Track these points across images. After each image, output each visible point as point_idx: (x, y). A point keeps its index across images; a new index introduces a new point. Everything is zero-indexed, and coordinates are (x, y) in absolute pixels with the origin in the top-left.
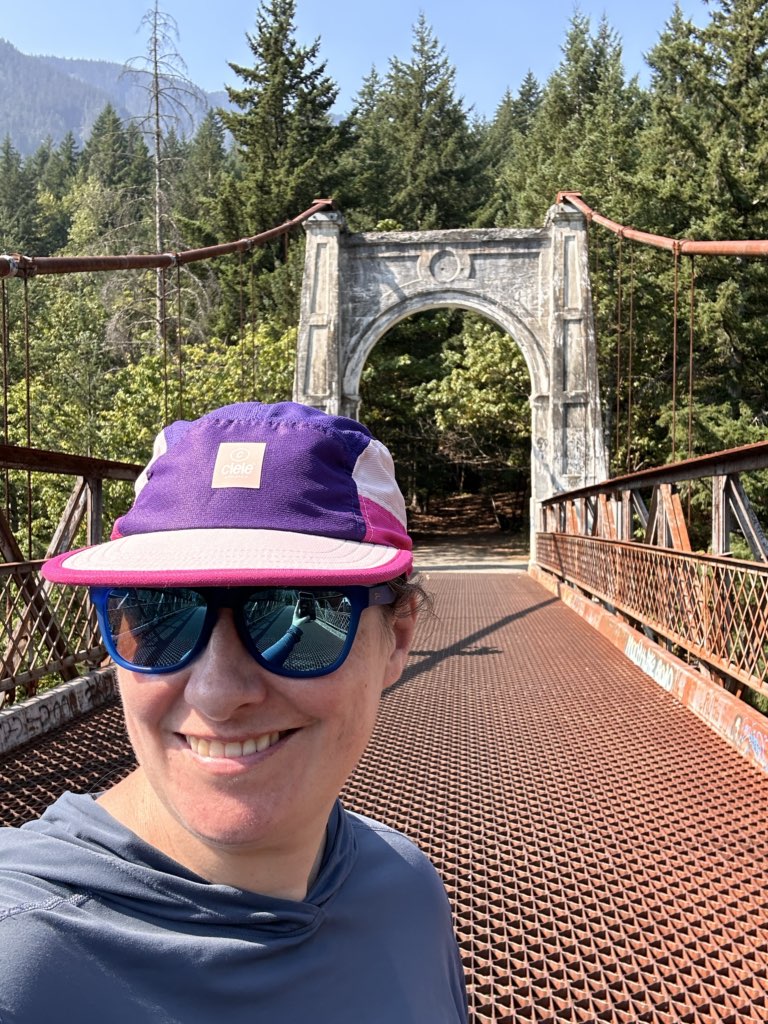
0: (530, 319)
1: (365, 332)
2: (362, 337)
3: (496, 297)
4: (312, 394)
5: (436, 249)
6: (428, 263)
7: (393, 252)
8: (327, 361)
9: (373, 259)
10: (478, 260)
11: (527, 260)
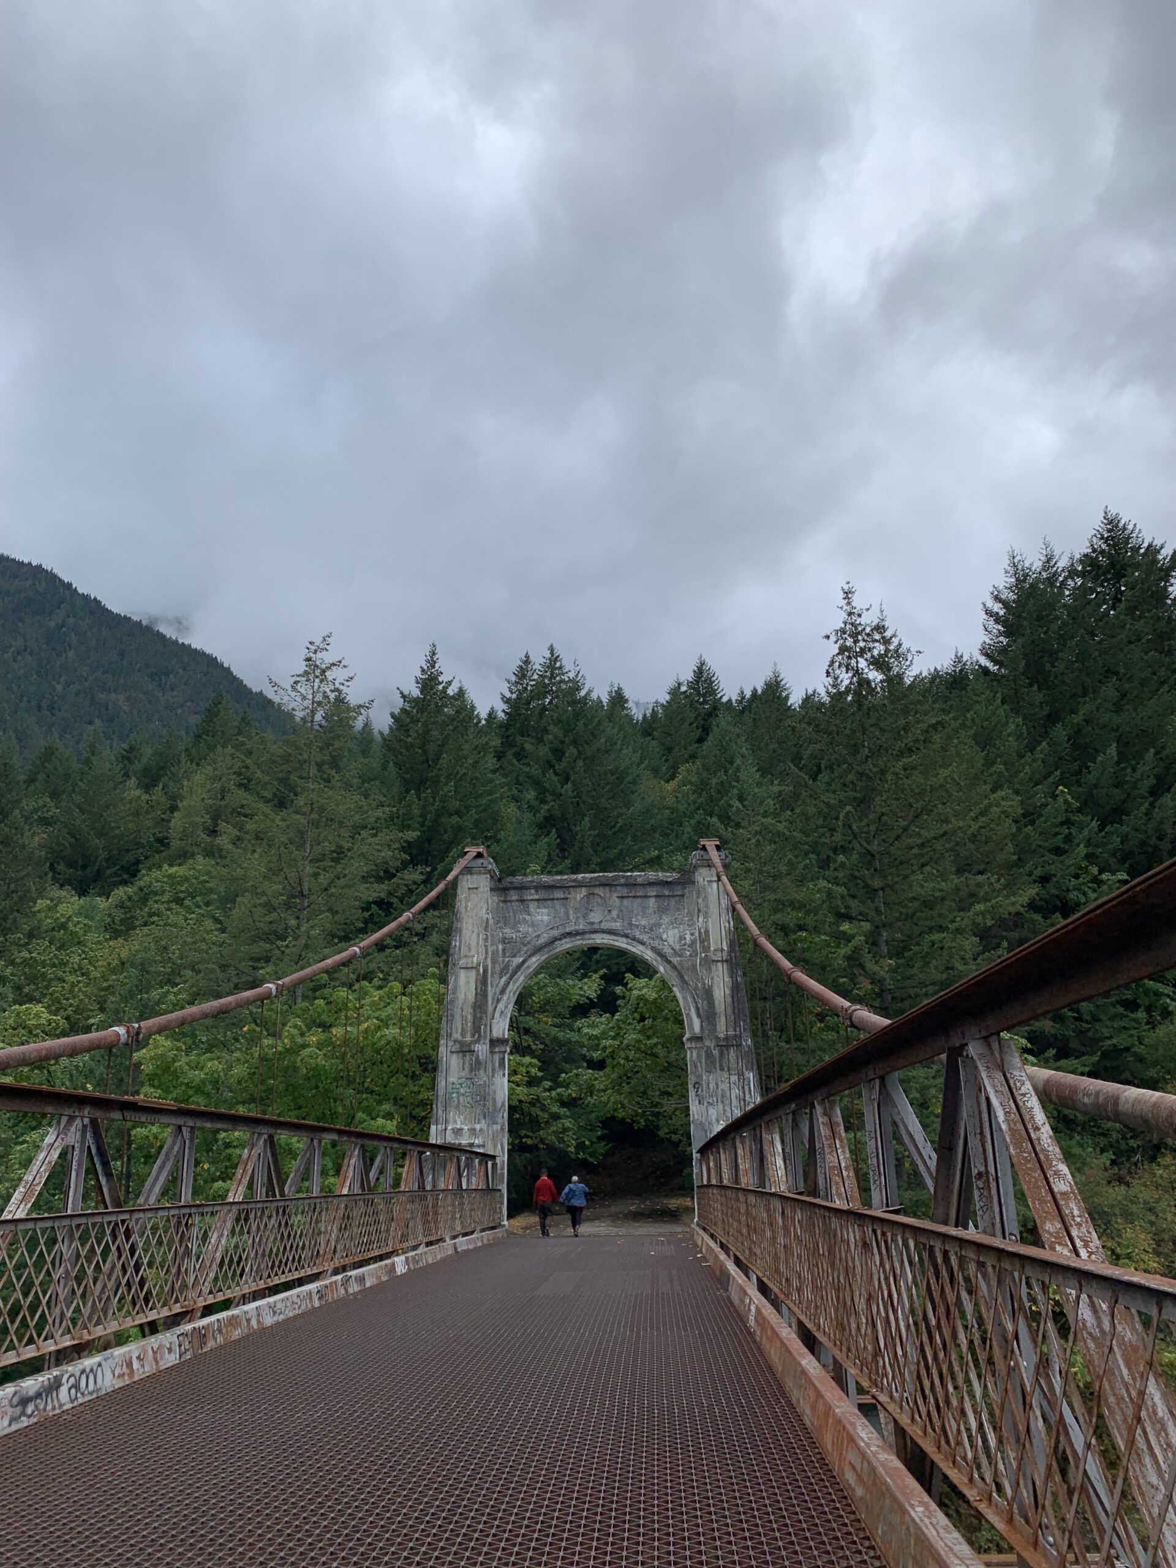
0: (679, 959)
1: (515, 973)
2: (511, 978)
3: (645, 938)
4: (460, 1038)
5: (584, 891)
6: (578, 906)
7: (542, 894)
8: (475, 1003)
9: (522, 901)
10: (626, 902)
11: (673, 902)
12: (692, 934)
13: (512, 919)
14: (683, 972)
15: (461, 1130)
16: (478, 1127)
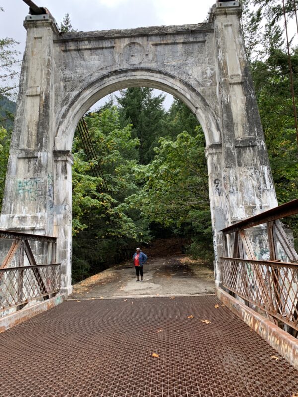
0: (201, 88)
1: (73, 102)
2: (70, 106)
3: (174, 73)
4: (26, 148)
5: (126, 41)
6: (121, 51)
7: (94, 44)
8: (39, 122)
9: (79, 50)
10: (159, 48)
11: (196, 46)
12: (212, 70)
13: (71, 64)
14: (205, 97)
15: (25, 217)
16: (39, 215)
